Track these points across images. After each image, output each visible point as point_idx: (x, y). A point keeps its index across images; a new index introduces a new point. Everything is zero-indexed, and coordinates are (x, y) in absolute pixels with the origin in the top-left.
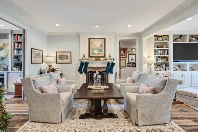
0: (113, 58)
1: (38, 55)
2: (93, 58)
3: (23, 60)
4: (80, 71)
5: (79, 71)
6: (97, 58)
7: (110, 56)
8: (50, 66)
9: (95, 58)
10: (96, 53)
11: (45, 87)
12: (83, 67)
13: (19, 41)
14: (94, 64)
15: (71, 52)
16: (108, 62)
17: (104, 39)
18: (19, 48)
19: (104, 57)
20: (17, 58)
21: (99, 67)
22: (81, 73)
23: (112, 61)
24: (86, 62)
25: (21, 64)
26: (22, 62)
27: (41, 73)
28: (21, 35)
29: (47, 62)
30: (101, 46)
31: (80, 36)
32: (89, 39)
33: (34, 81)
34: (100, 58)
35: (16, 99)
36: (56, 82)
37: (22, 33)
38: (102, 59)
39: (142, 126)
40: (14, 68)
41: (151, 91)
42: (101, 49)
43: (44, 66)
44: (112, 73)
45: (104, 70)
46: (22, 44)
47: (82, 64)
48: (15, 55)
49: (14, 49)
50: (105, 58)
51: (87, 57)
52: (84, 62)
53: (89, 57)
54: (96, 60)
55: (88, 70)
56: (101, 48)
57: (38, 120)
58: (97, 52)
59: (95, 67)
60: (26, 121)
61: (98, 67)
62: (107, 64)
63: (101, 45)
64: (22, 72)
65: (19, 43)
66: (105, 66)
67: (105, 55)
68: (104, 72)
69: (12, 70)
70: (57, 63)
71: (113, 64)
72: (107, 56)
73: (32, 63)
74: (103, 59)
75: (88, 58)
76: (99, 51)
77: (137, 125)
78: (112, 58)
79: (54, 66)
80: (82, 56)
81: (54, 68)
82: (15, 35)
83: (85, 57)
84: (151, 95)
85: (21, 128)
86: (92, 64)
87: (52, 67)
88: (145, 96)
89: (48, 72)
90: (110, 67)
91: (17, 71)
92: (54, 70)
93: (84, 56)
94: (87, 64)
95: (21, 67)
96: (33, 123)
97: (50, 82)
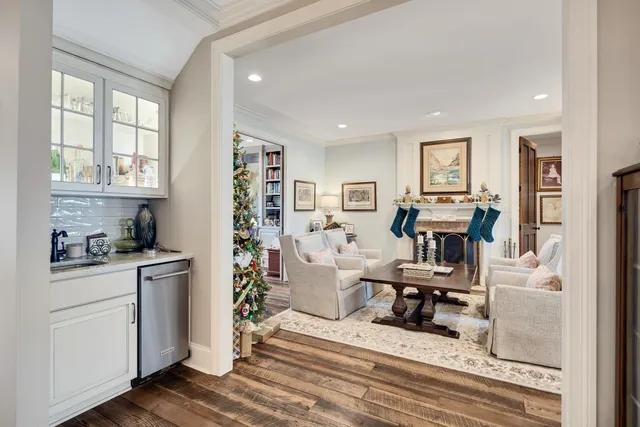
0: (497, 196)
1: (307, 192)
2: (432, 197)
3: (281, 204)
4: (397, 230)
5: (393, 229)
6: (444, 197)
7: (484, 190)
8: (329, 217)
9: (436, 197)
10: (441, 182)
11: (313, 254)
12: (405, 221)
13: (275, 166)
14: (434, 214)
15: (375, 183)
16: (478, 208)
17: (468, 140)
18: (275, 180)
19: (466, 192)
20: (271, 199)
21: (450, 222)
22: (399, 235)
23: (490, 205)
24: (412, 209)
25: (278, 212)
26: (280, 208)
27: (312, 230)
28: (278, 153)
29: (325, 209)
30: (457, 162)
31: (396, 140)
32: (423, 145)
33: (297, 241)
34: (453, 197)
35: (271, 278)
36: (336, 250)
37: (280, 149)
38: (457, 198)
39: (505, 360)
40: (267, 221)
41: (547, 284)
42: (457, 171)
43: (318, 217)
44: (490, 239)
45: (464, 230)
46: (280, 172)
47: (402, 213)
48: (269, 194)
49: (267, 183)
50: (469, 197)
51: (416, 193)
52: (407, 206)
53: (423, 193)
54: (440, 201)
55: (418, 229)
56: (457, 168)
57: (303, 310)
58: (445, 181)
59: (438, 222)
60: (286, 308)
61: (446, 222)
62: (472, 213)
63: (457, 159)
64: (280, 228)
65: (274, 169)
66: (469, 217)
67: (469, 186)
68: (463, 235)
69: (264, 224)
70: (343, 210)
71: (494, 214)
72: (476, 191)
73: (295, 210)
74: (461, 197)
75: (419, 197)
76: (451, 175)
77: (493, 355)
78: (494, 195)
79: (339, 216)
80: (402, 193)
81: (338, 222)
82: (268, 154)
83: (410, 195)
84: (546, 291)
85: (279, 314)
86: (428, 213)
87: (334, 220)
88: (517, 291)
89: (325, 229)
90: (484, 222)
91: (270, 227)
92: (336, 226)
93: (408, 192)
94: (414, 212)
95: (278, 218)
96: (296, 313)
97: (323, 246)
